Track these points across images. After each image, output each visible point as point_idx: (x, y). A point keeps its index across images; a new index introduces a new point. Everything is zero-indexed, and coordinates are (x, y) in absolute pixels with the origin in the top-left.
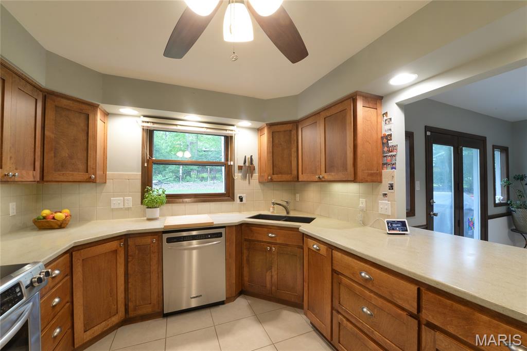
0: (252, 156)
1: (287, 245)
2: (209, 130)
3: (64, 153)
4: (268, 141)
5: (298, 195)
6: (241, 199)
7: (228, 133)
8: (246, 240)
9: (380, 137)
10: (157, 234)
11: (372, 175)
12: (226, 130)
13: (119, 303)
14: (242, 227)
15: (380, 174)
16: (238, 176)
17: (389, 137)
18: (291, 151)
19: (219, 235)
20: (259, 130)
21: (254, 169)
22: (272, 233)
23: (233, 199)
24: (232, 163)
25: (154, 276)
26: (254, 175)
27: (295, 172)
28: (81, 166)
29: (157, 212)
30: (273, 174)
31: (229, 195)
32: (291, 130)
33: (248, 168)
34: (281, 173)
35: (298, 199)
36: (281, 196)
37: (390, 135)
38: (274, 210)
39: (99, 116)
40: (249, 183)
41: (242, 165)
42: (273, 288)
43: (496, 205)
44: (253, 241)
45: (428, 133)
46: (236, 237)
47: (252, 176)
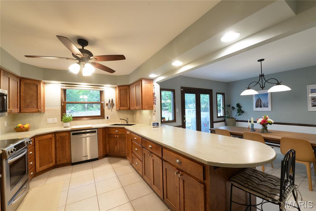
0: (112, 99)
1: (123, 134)
2: (92, 89)
3: (28, 101)
4: (118, 92)
5: (134, 115)
6: (108, 118)
7: (101, 89)
8: (107, 134)
9: (152, 94)
10: (69, 132)
11: (149, 107)
12: (100, 88)
13: (53, 158)
14: (105, 129)
15: (153, 107)
16: (106, 108)
17: (154, 94)
18: (127, 97)
19: (95, 132)
20: (116, 88)
21: (114, 105)
22: (117, 130)
23: (104, 118)
24: (103, 102)
25: (67, 149)
26: (114, 107)
27: (129, 106)
28: (35, 106)
29: (68, 124)
30: (120, 107)
31: (102, 116)
32: (127, 89)
33: (111, 104)
34: (123, 106)
35: (134, 117)
36: (125, 116)
38: (122, 122)
39: (42, 85)
40: (112, 111)
41: (108, 103)
42: (118, 152)
43: (218, 117)
44: (110, 134)
45: (182, 90)
46: (102, 133)
47: (113, 108)
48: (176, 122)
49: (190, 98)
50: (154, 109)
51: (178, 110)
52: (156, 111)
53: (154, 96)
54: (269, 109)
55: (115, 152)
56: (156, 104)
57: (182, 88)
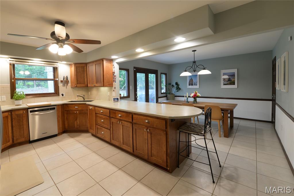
0: (67, 76)
1: (83, 110)
2: (45, 65)
4: (74, 69)
5: (89, 92)
6: (63, 95)
7: (55, 66)
8: (65, 110)
9: (112, 72)
11: (109, 84)
12: (54, 65)
13: (10, 137)
14: (63, 106)
15: (112, 84)
16: (60, 85)
17: (114, 73)
18: (84, 75)
19: (54, 109)
20: (70, 65)
21: (69, 82)
22: (77, 106)
23: (58, 95)
24: (57, 79)
25: (25, 127)
27: (86, 83)
29: (20, 102)
30: (77, 84)
31: (56, 93)
32: (84, 67)
33: (66, 81)
34: (80, 83)
35: (89, 94)
36: (81, 93)
37: (114, 72)
40: (66, 88)
41: (63, 80)
42: (78, 127)
43: (162, 93)
44: (69, 110)
45: (135, 69)
46: (61, 109)
47: (67, 85)
48: (129, 97)
49: (141, 77)
50: (114, 87)
51: (132, 88)
52: (116, 88)
53: (113, 75)
54: (198, 87)
55: (75, 127)
56: (116, 82)
57: (134, 68)
